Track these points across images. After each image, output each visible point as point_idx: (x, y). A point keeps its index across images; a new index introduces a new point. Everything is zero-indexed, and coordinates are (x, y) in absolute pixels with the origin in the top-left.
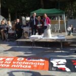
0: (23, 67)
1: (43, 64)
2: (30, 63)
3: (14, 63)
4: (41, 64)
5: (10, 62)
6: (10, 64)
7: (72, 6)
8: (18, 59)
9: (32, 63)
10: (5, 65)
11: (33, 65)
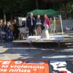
0: (22, 71)
1: (43, 67)
2: (29, 67)
3: (12, 67)
4: (40, 67)
5: (7, 66)
6: (7, 68)
7: (65, 7)
8: (16, 62)
9: (31, 67)
10: (2, 70)
11: (33, 69)
